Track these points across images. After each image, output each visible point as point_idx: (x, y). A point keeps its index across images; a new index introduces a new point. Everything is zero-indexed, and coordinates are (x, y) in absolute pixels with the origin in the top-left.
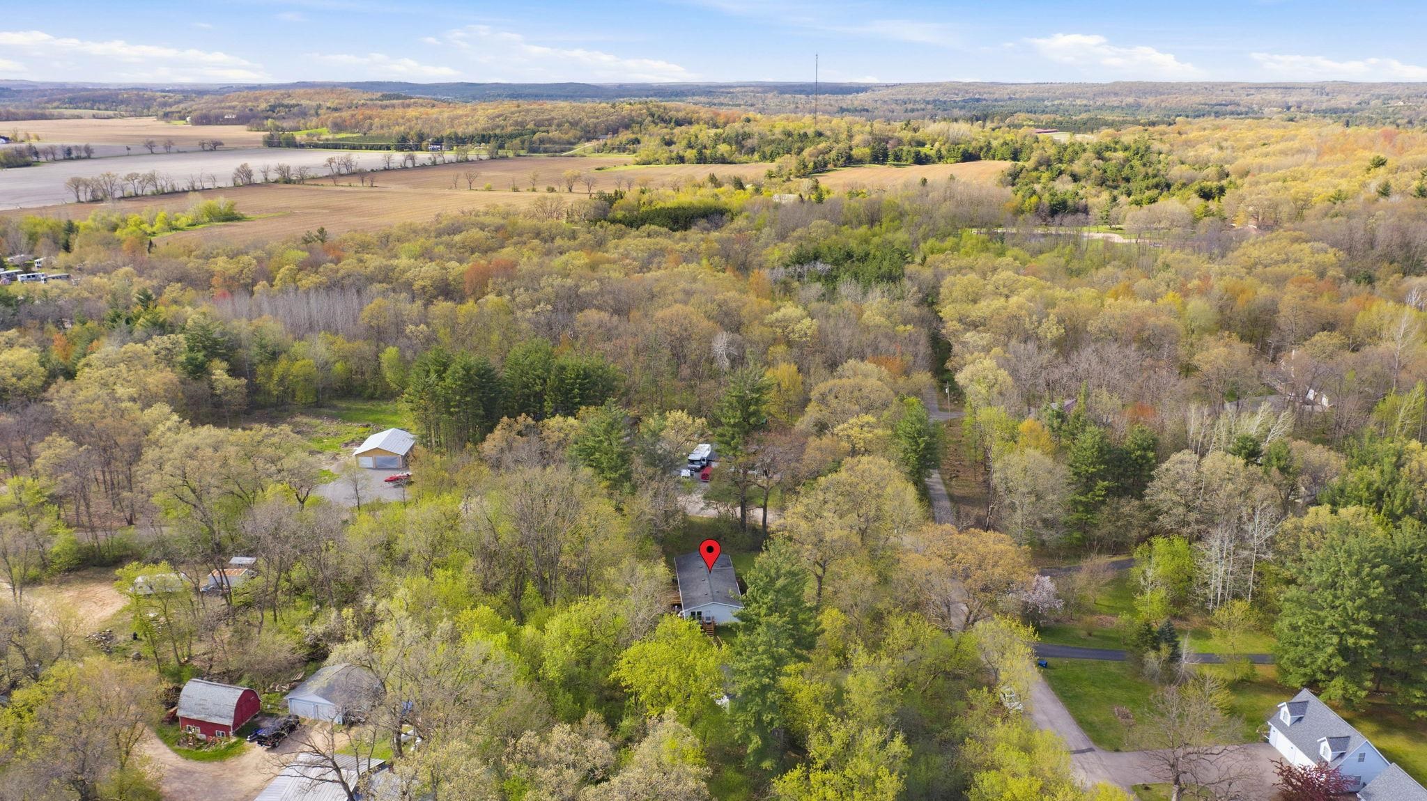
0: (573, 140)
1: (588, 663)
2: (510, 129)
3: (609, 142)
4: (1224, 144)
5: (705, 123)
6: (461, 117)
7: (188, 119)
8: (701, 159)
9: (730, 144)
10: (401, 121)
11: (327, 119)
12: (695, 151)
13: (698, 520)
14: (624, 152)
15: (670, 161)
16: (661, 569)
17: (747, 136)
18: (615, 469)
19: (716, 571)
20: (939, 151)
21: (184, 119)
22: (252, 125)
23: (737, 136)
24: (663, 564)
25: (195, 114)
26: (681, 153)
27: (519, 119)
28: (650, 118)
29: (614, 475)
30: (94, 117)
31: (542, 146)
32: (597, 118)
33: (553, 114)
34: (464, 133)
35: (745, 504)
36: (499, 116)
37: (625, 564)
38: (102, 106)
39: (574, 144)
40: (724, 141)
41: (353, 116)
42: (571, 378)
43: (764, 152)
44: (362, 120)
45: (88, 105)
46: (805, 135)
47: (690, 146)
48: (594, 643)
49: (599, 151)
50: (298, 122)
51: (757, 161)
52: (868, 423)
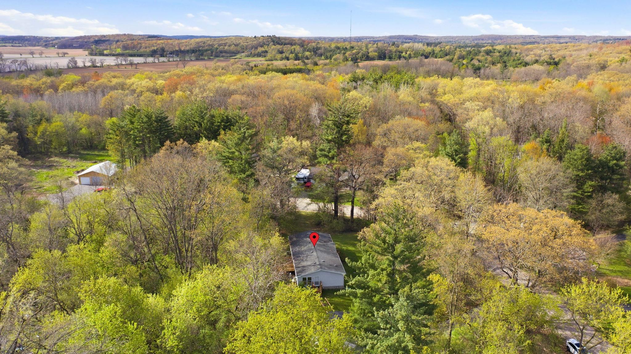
0: (235, 52)
1: (213, 323)
2: (206, 48)
3: (253, 52)
4: (546, 49)
5: (298, 45)
6: (183, 43)
7: (56, 46)
8: (296, 58)
9: (310, 52)
10: (155, 45)
11: (120, 45)
12: (294, 55)
13: (304, 214)
14: (260, 56)
15: (282, 59)
16: (276, 240)
17: (318, 49)
18: (243, 171)
19: (320, 245)
20: (410, 54)
21: (55, 47)
22: (85, 48)
23: (314, 48)
24: (277, 234)
25: (59, 44)
26: (287, 55)
27: (211, 43)
28: (272, 43)
29: (243, 176)
30: (12, 46)
31: (221, 54)
32: (247, 43)
33: (227, 41)
34: (184, 50)
35: (337, 200)
36: (201, 42)
37: (243, 236)
38: (17, 42)
39: (237, 54)
40: (308, 51)
41: (132, 43)
42: (218, 122)
43: (327, 55)
44: (137, 44)
45: (11, 41)
46: (346, 48)
47: (292, 53)
48: (218, 307)
49: (248, 56)
50: (107, 46)
51: (323, 60)
52: (418, 147)
